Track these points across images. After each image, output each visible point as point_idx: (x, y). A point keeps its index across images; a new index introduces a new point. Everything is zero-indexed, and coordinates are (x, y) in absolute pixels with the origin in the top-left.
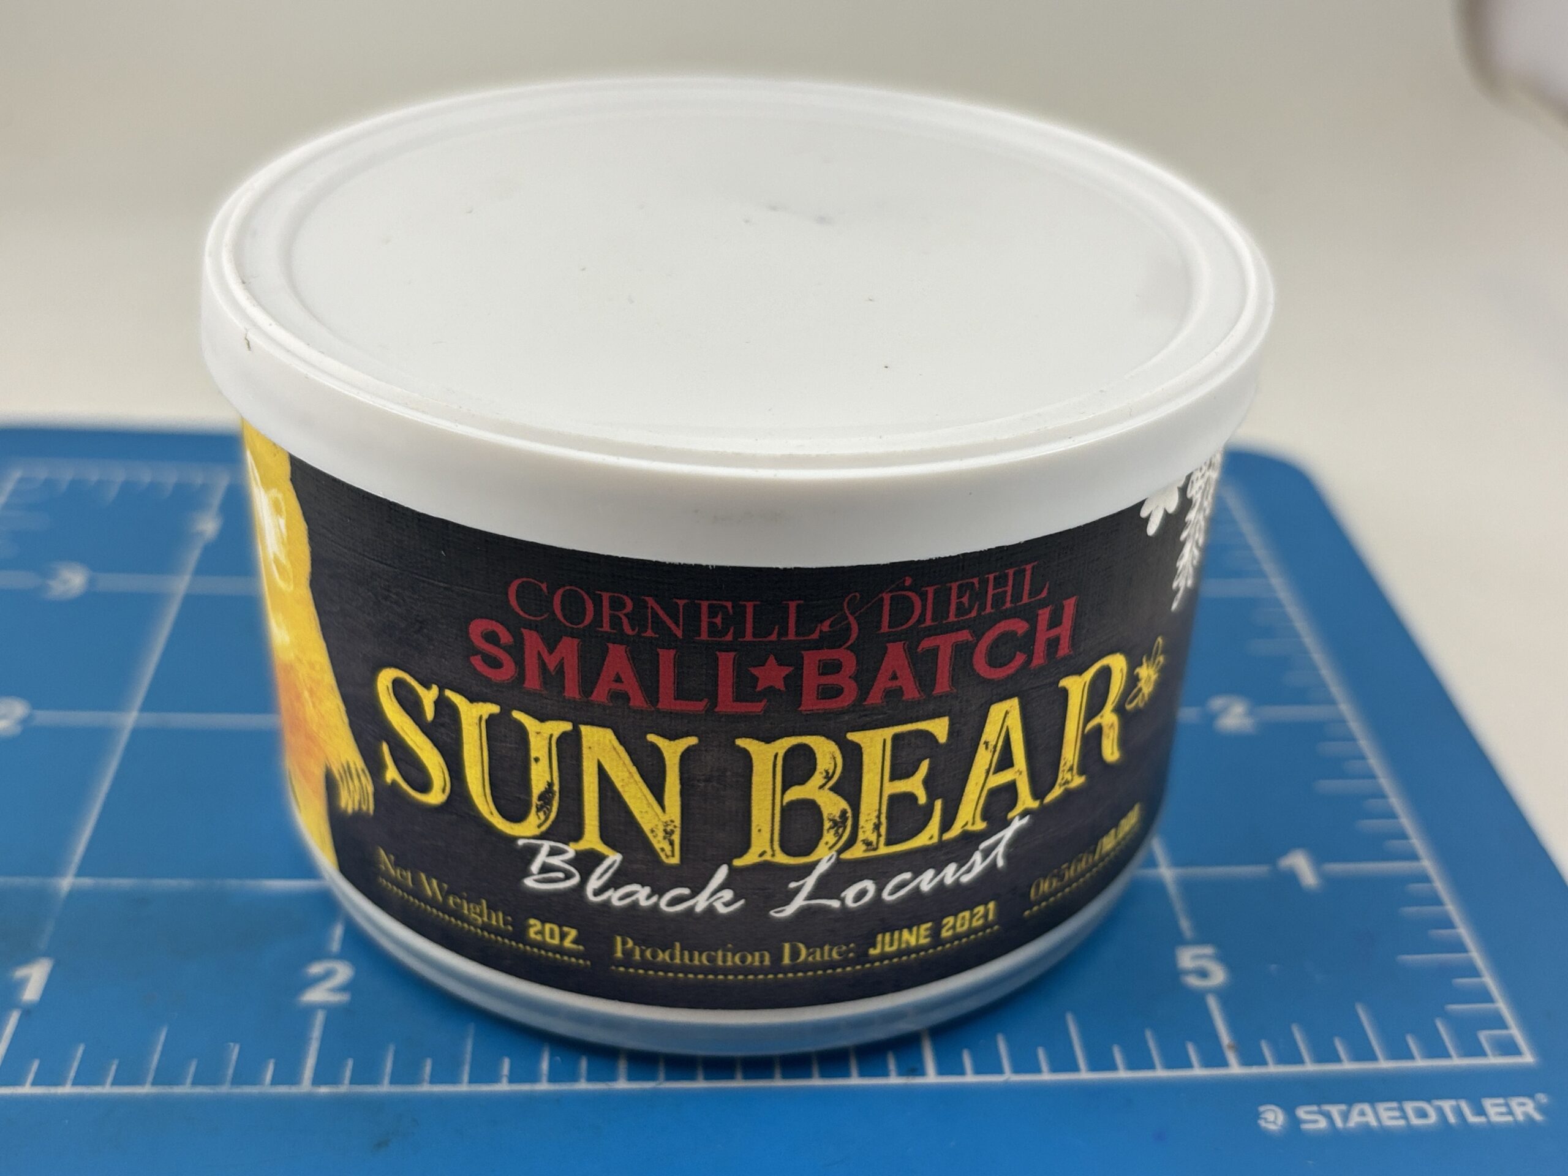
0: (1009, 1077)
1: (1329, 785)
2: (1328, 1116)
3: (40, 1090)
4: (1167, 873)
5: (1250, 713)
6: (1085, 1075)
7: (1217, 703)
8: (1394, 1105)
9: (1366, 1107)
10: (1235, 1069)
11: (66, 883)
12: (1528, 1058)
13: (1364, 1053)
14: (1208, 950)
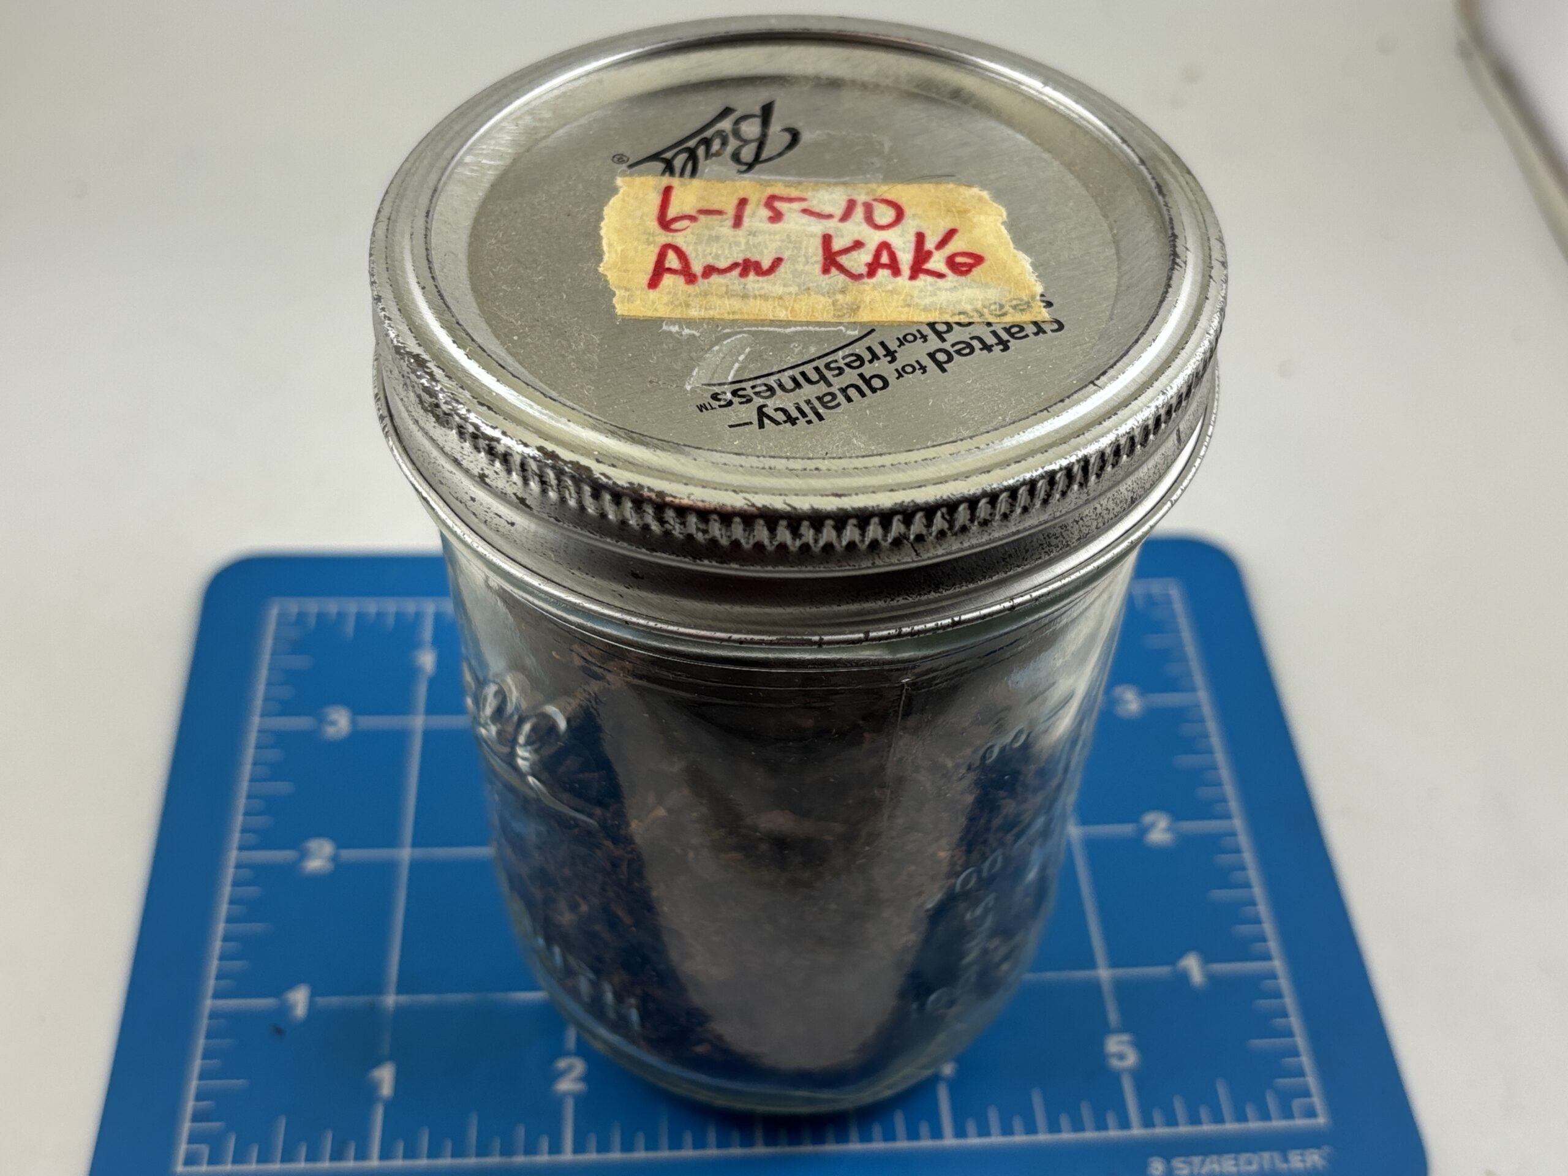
0: (996, 1139)
1: (1219, 895)
2: (1190, 1164)
3: (409, 1163)
4: (1104, 974)
5: (1169, 829)
6: (1043, 1137)
7: (1149, 818)
8: (1233, 1156)
9: (1215, 1157)
10: (1137, 1131)
11: (390, 1000)
12: (1321, 1120)
13: (1219, 1119)
14: (1125, 1038)
